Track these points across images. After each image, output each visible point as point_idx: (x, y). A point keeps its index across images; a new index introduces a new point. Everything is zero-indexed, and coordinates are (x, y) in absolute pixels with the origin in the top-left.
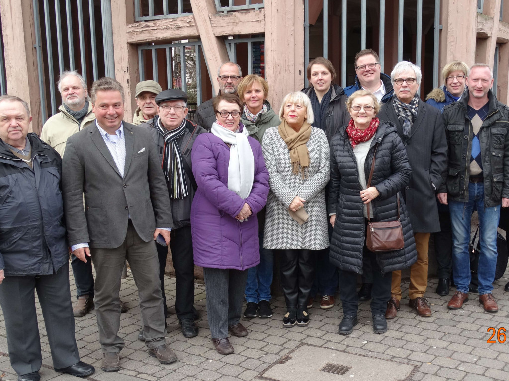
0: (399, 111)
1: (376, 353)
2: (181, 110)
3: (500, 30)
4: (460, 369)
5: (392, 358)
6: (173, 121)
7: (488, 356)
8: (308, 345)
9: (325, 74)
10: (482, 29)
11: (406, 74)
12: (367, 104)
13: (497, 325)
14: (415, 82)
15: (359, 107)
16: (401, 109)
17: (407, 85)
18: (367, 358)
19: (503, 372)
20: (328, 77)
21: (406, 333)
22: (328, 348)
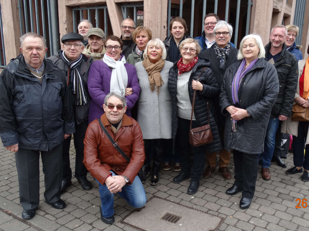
0: (218, 53)
1: (198, 206)
2: (79, 47)
3: (286, 8)
4: (250, 222)
5: (208, 211)
6: (74, 55)
7: (269, 213)
8: (158, 197)
9: (181, 28)
10: (276, 7)
11: (223, 29)
12: (192, 48)
13: (275, 188)
14: (228, 35)
15: (187, 49)
16: (219, 52)
17: (223, 36)
18: (192, 210)
19: (278, 226)
20: (182, 30)
21: (219, 192)
22: (169, 201)
